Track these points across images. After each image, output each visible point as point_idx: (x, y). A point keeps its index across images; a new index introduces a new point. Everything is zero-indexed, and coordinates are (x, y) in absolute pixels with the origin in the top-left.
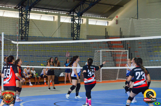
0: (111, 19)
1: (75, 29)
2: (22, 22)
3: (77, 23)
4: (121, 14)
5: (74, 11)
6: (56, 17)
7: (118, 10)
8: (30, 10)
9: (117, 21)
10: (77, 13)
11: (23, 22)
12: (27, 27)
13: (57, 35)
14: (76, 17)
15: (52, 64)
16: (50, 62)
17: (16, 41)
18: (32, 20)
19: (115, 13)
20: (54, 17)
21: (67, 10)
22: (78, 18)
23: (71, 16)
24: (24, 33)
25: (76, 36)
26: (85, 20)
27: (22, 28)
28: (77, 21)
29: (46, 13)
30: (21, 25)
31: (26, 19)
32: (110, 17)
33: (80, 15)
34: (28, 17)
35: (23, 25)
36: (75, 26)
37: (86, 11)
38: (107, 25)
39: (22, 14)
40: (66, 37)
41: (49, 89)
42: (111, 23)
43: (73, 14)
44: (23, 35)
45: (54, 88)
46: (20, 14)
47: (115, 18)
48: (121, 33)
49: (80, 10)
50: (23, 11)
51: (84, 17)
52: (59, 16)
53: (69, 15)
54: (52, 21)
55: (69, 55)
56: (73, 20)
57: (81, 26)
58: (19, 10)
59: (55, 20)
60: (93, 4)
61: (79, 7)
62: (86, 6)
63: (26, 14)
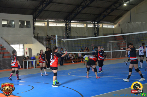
0: (116, 24)
1: (96, 31)
2: (67, 28)
4: (121, 21)
5: (95, 21)
6: (85, 25)
8: (71, 22)
9: (119, 25)
11: (67, 29)
12: (70, 31)
13: (86, 35)
14: (96, 24)
17: (64, 39)
18: (72, 27)
19: (118, 20)
20: (84, 25)
22: (97, 24)
23: (93, 23)
24: (68, 34)
25: (97, 34)
26: (101, 25)
27: (67, 32)
28: (97, 26)
29: (80, 23)
30: (66, 30)
31: (69, 27)
32: (115, 22)
34: (70, 25)
36: (96, 29)
37: (102, 20)
38: (113, 27)
39: (66, 24)
40: (91, 35)
42: (116, 26)
44: (68, 36)
46: (65, 24)
47: (118, 23)
48: (122, 31)
49: (98, 20)
50: (67, 22)
53: (92, 23)
55: (93, 45)
56: (95, 26)
57: (99, 29)
58: (65, 22)
59: (85, 26)
60: (105, 16)
61: (98, 18)
62: (102, 17)
63: (68, 24)
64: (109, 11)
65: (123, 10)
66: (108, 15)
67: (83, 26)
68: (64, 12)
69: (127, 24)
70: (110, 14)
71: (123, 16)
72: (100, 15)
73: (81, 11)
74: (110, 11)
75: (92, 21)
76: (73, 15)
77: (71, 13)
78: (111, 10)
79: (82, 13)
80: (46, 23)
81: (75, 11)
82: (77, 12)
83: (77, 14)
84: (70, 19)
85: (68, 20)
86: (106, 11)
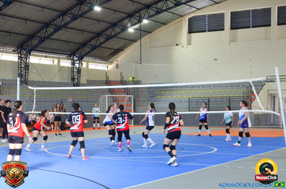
0: (112, 63)
1: (75, 73)
2: (21, 65)
3: (78, 67)
4: (121, 58)
5: (74, 54)
6: (56, 61)
7: (118, 54)
8: (30, 54)
9: (117, 65)
10: (77, 57)
11: (23, 66)
12: (27, 71)
13: (57, 80)
14: (77, 60)
15: (59, 110)
16: (56, 107)
18: (31, 63)
19: (115, 56)
20: (53, 60)
21: (67, 53)
22: (78, 62)
23: (71, 59)
24: (24, 77)
25: (76, 80)
26: (85, 64)
27: (21, 72)
28: (77, 65)
29: (46, 57)
30: (19, 69)
31: (26, 63)
32: (110, 61)
33: (81, 59)
34: (28, 60)
35: (22, 69)
36: (75, 70)
37: (87, 54)
38: (106, 69)
39: (21, 57)
41: (56, 135)
42: (111, 67)
43: (73, 57)
44: (22, 79)
45: (60, 134)
46: (19, 57)
47: (115, 62)
48: (122, 77)
49: (81, 54)
50: (22, 54)
51: (84, 61)
52: (59, 59)
53: (69, 59)
54: (51, 65)
55: (71, 100)
56: (73, 64)
57: (82, 70)
58: (18, 53)
59: (55, 64)
60: (94, 48)
61: (80, 50)
62: (87, 49)
63: (25, 57)
64: (102, 39)
65: (126, 40)
66: (99, 46)
67: (51, 63)
68: (19, 34)
69: (135, 65)
70: (102, 45)
71: (125, 50)
72: (84, 44)
73: (52, 34)
74: (104, 39)
75: (68, 55)
76: (35, 42)
77: (31, 37)
78: (105, 37)
79: (52, 39)
81: (39, 34)
82: (43, 36)
83: (42, 40)
84: (29, 48)
85: (24, 49)
86: (97, 38)
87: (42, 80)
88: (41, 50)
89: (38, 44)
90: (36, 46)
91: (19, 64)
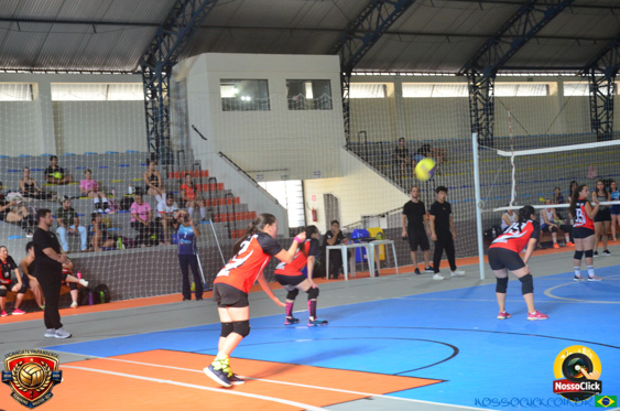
2: (476, 104)
3: (605, 94)
6: (554, 87)
8: (494, 77)
10: (603, 72)
11: (480, 106)
12: (490, 117)
13: (559, 129)
14: (602, 79)
17: (507, 149)
18: (498, 98)
20: (547, 86)
21: (577, 65)
24: (484, 131)
29: (530, 79)
30: (473, 113)
31: (487, 98)
33: (612, 74)
34: (491, 92)
35: (480, 113)
39: (474, 86)
44: (482, 137)
46: (470, 87)
50: (477, 79)
53: (582, 79)
54: (543, 97)
55: (595, 173)
58: (468, 79)
59: (551, 93)
63: (484, 85)
67: (543, 93)
68: (467, 35)
73: (539, 26)
75: (580, 69)
79: (541, 37)
80: (391, 87)
81: (513, 30)
82: (521, 32)
84: (492, 64)
85: (481, 69)
87: (525, 134)
88: (518, 65)
89: (510, 52)
90: (507, 58)
91: (472, 102)
